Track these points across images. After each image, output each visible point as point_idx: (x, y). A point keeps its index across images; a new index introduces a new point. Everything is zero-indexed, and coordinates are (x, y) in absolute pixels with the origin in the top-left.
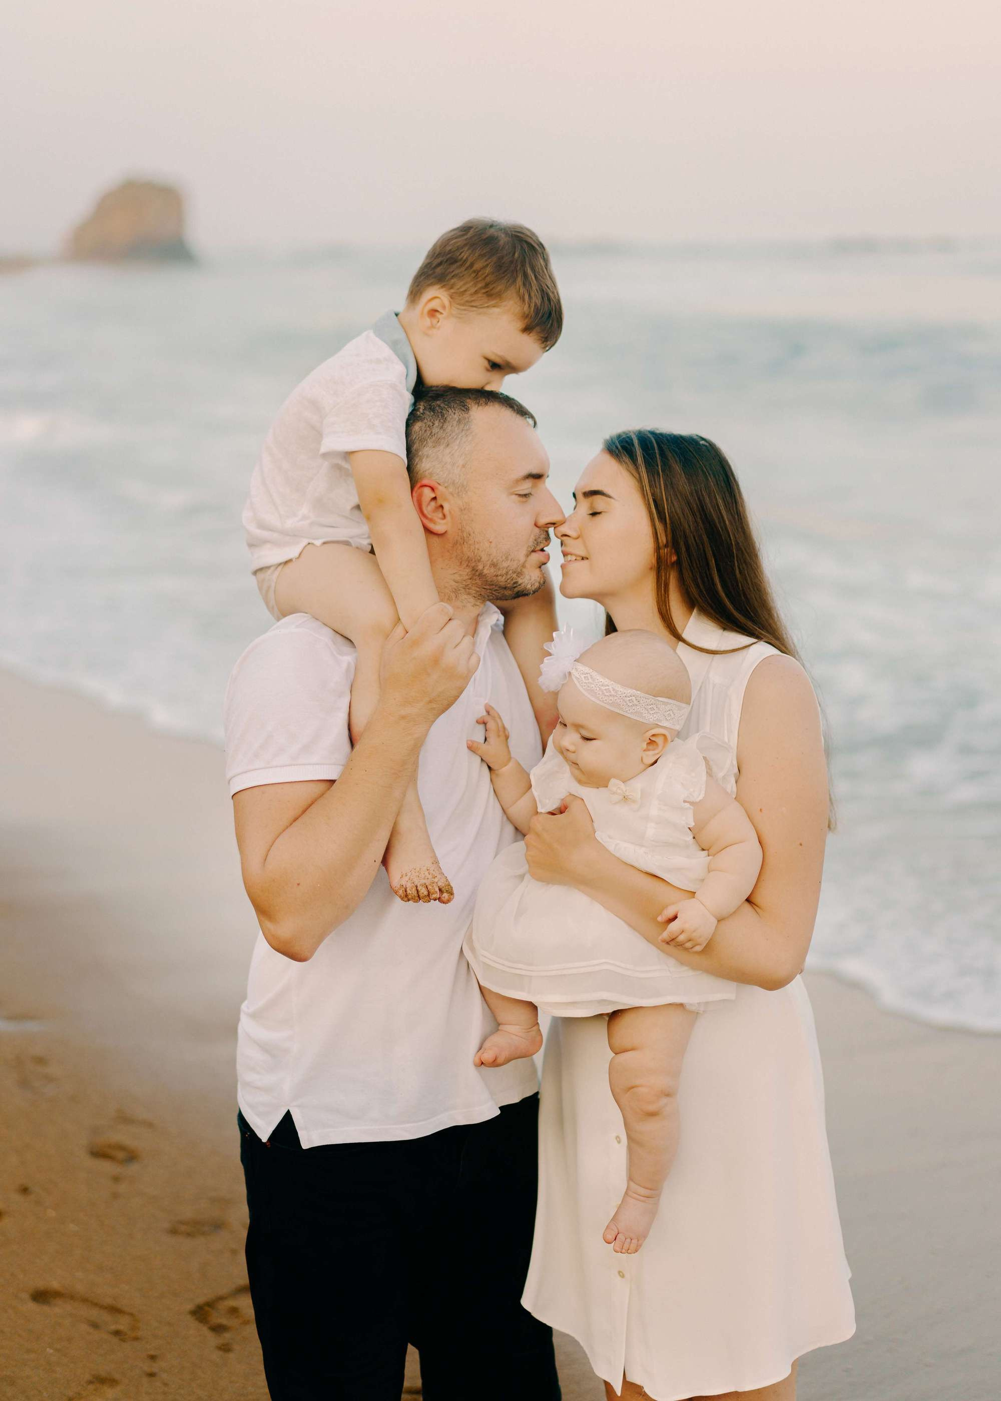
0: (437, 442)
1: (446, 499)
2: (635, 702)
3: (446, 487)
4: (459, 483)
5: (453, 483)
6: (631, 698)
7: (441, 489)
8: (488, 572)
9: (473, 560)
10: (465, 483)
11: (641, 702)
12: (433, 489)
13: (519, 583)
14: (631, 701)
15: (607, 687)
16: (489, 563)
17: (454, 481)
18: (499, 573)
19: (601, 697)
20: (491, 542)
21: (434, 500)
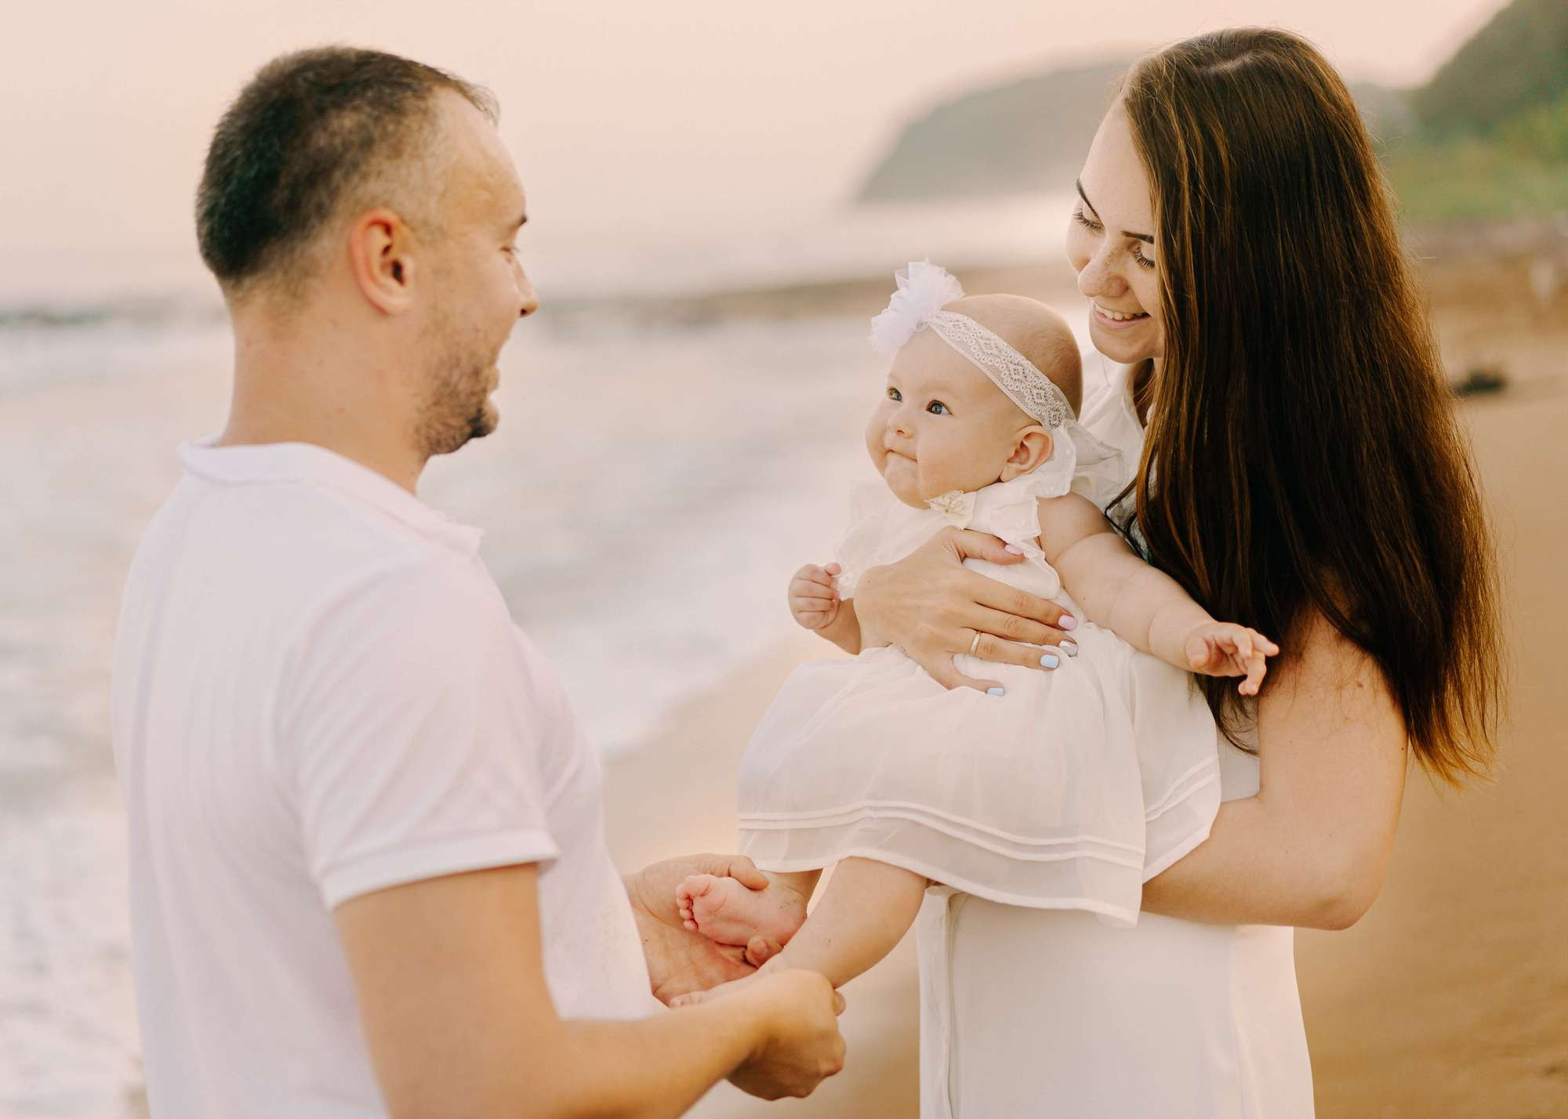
0: (397, 151)
1: (406, 250)
3: (412, 229)
6: (1017, 367)
10: (445, 226)
17: (427, 219)
21: (387, 250)
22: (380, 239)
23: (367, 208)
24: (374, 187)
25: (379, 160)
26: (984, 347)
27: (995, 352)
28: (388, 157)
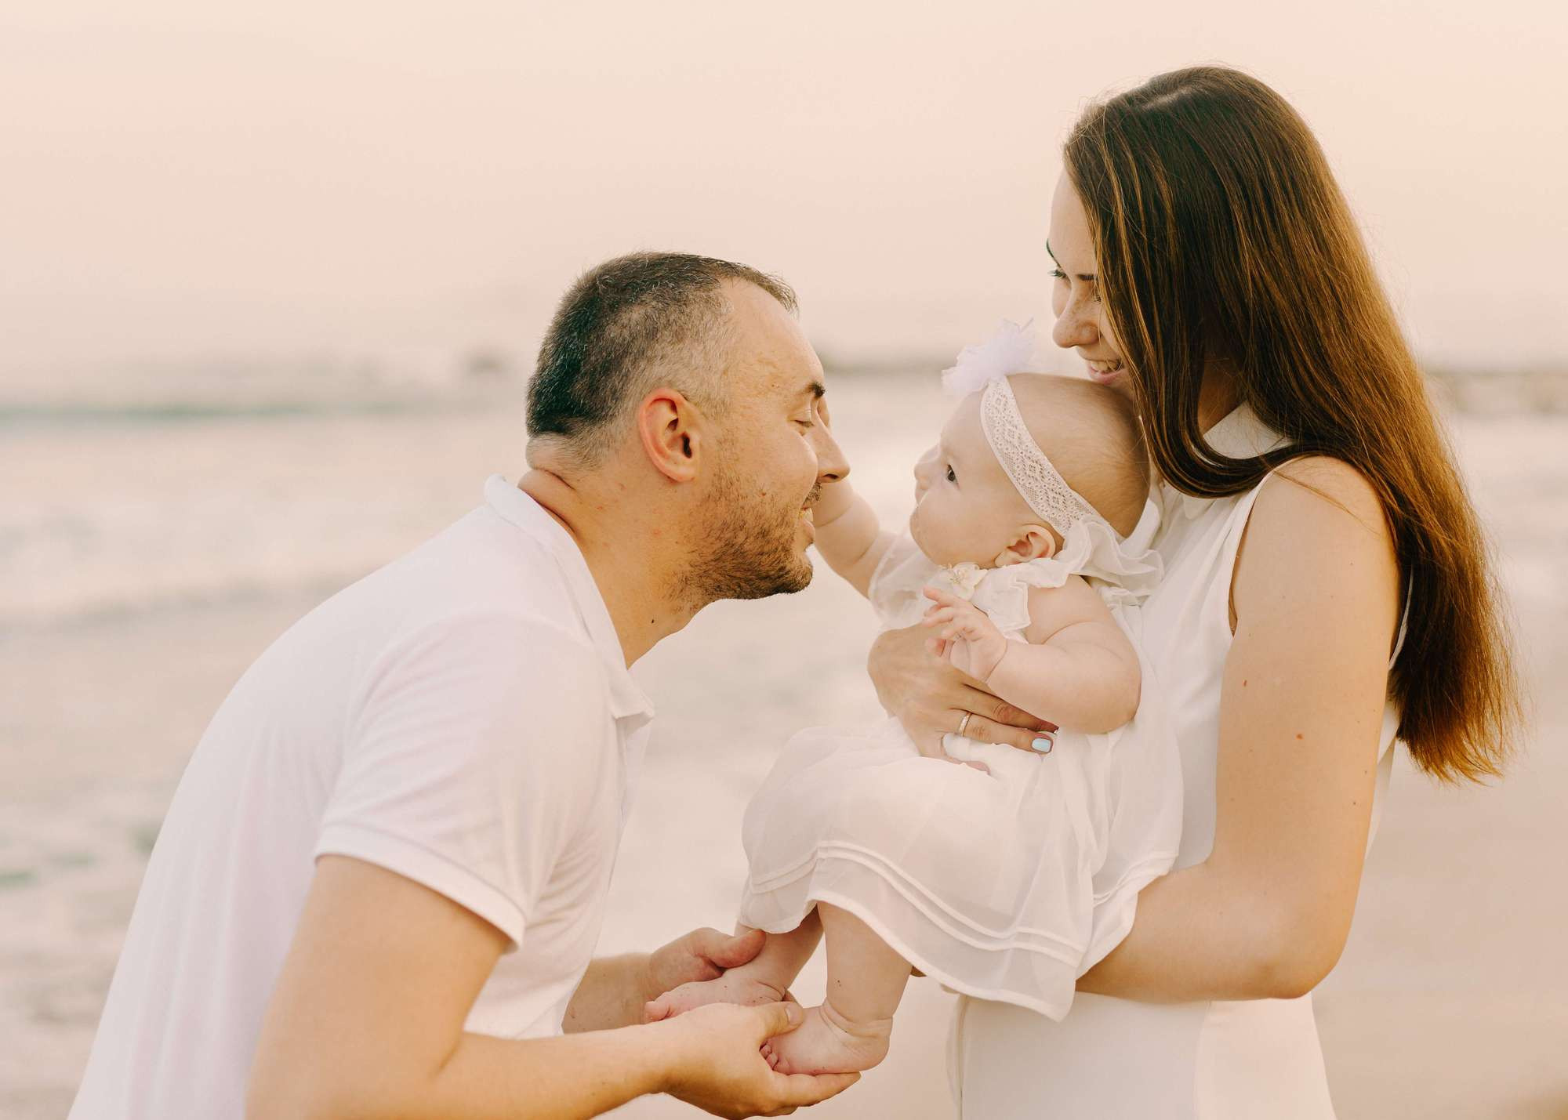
0: (679, 337)
1: (692, 424)
2: (1037, 475)
3: (696, 405)
4: (717, 399)
5: (708, 399)
6: (1034, 464)
7: (685, 407)
8: (751, 547)
9: (731, 527)
10: (727, 400)
11: (1046, 480)
12: (673, 406)
13: (788, 568)
14: (1032, 469)
15: (1014, 429)
16: (757, 530)
17: (709, 395)
18: (766, 549)
19: (997, 436)
20: (764, 495)
21: (674, 424)
22: (666, 414)
23: (654, 387)
24: (658, 369)
25: (664, 346)
26: (1006, 433)
27: (1016, 442)
28: (672, 343)
